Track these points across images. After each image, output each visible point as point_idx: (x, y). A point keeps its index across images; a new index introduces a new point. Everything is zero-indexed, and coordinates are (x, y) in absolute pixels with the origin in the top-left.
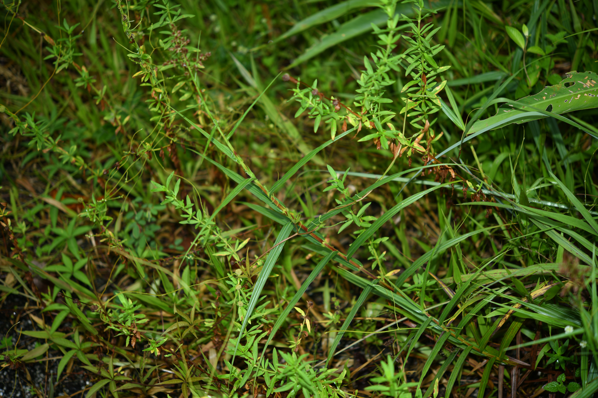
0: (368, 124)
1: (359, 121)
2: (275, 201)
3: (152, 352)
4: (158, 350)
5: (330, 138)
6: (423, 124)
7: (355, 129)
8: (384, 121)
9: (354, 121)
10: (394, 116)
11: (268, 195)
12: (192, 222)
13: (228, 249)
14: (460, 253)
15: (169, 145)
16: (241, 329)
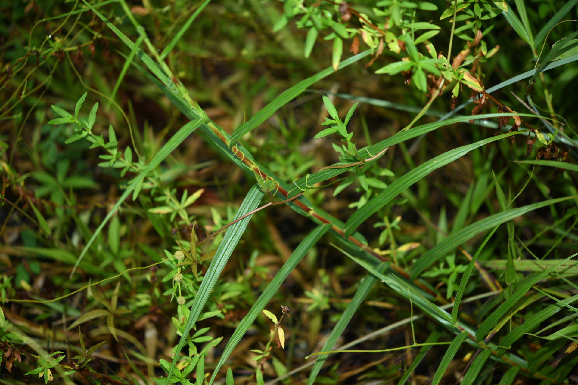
0: (395, 47)
1: (379, 39)
2: (239, 153)
3: (41, 375)
4: (49, 372)
5: (331, 65)
6: (473, 36)
7: (371, 52)
8: (420, 39)
9: (371, 39)
10: (437, 32)
11: (228, 144)
12: (118, 165)
13: (171, 204)
14: (511, 230)
15: (91, 42)
16: (183, 334)
